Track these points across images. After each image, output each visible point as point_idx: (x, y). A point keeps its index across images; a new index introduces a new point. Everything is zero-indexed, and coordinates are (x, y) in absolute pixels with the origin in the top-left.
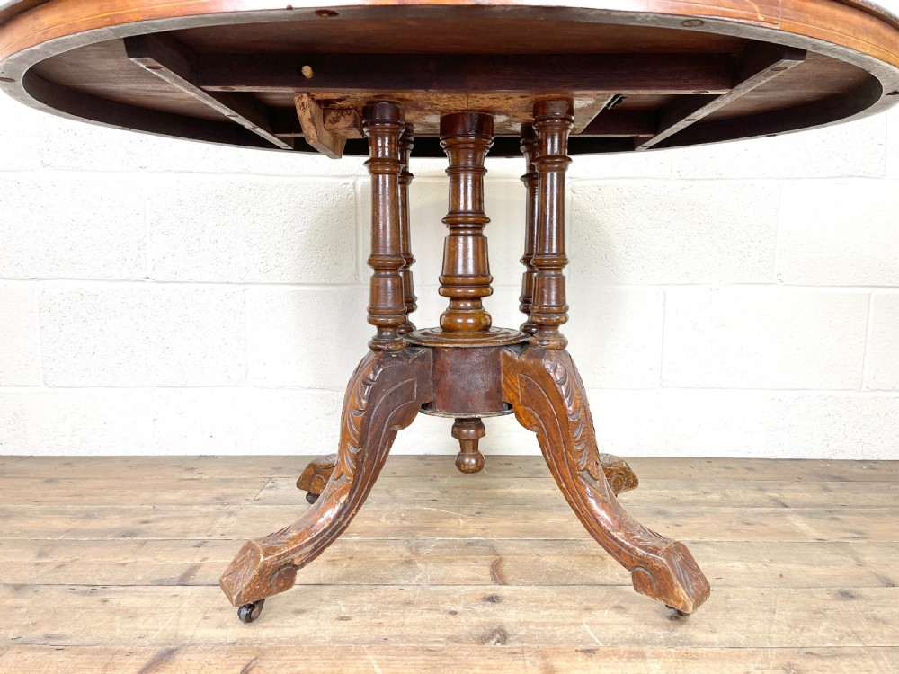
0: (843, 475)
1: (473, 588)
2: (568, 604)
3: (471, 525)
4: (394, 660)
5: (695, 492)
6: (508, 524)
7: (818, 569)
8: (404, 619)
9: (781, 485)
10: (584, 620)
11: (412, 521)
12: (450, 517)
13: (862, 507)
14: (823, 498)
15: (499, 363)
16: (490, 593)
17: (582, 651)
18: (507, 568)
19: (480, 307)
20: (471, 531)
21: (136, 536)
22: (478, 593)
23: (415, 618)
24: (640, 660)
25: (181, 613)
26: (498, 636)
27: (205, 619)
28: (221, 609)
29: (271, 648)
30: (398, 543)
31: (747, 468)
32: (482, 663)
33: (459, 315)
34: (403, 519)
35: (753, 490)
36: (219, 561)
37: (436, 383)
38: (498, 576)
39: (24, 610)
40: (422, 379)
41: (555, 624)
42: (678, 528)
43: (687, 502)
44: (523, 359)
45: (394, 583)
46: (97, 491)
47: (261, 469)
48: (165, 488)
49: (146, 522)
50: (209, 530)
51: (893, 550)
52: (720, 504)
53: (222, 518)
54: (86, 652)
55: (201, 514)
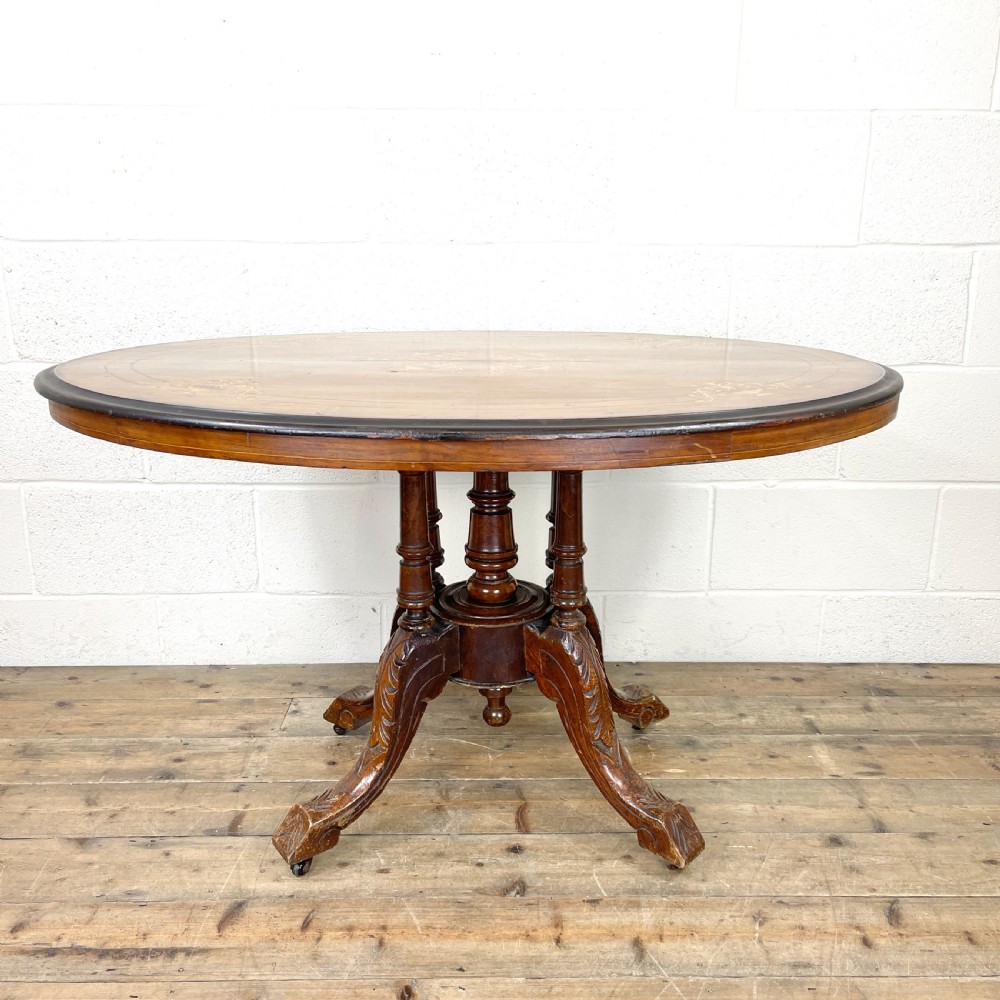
0: (892, 687)
1: (497, 837)
2: (583, 854)
3: (499, 762)
4: (428, 912)
5: (731, 715)
6: (536, 760)
7: (820, 811)
8: (437, 871)
10: (595, 871)
11: (441, 756)
12: (478, 752)
13: (894, 732)
14: (859, 720)
15: (523, 637)
16: (514, 843)
17: (588, 901)
18: (531, 814)
19: (507, 576)
20: (500, 770)
21: (173, 778)
22: (503, 842)
23: (447, 869)
24: (635, 909)
25: (239, 865)
26: (518, 888)
27: (261, 872)
28: (274, 862)
29: (324, 901)
30: (429, 784)
32: (503, 914)
33: (486, 587)
34: (432, 755)
36: (261, 808)
38: (523, 826)
39: (97, 867)
40: (450, 653)
41: (568, 875)
42: (703, 763)
43: (720, 728)
44: (544, 636)
45: (426, 832)
46: (118, 718)
47: (280, 686)
48: (186, 714)
49: (179, 760)
50: (243, 770)
51: (902, 789)
52: (752, 731)
53: (253, 754)
54: (166, 907)
55: (230, 749)
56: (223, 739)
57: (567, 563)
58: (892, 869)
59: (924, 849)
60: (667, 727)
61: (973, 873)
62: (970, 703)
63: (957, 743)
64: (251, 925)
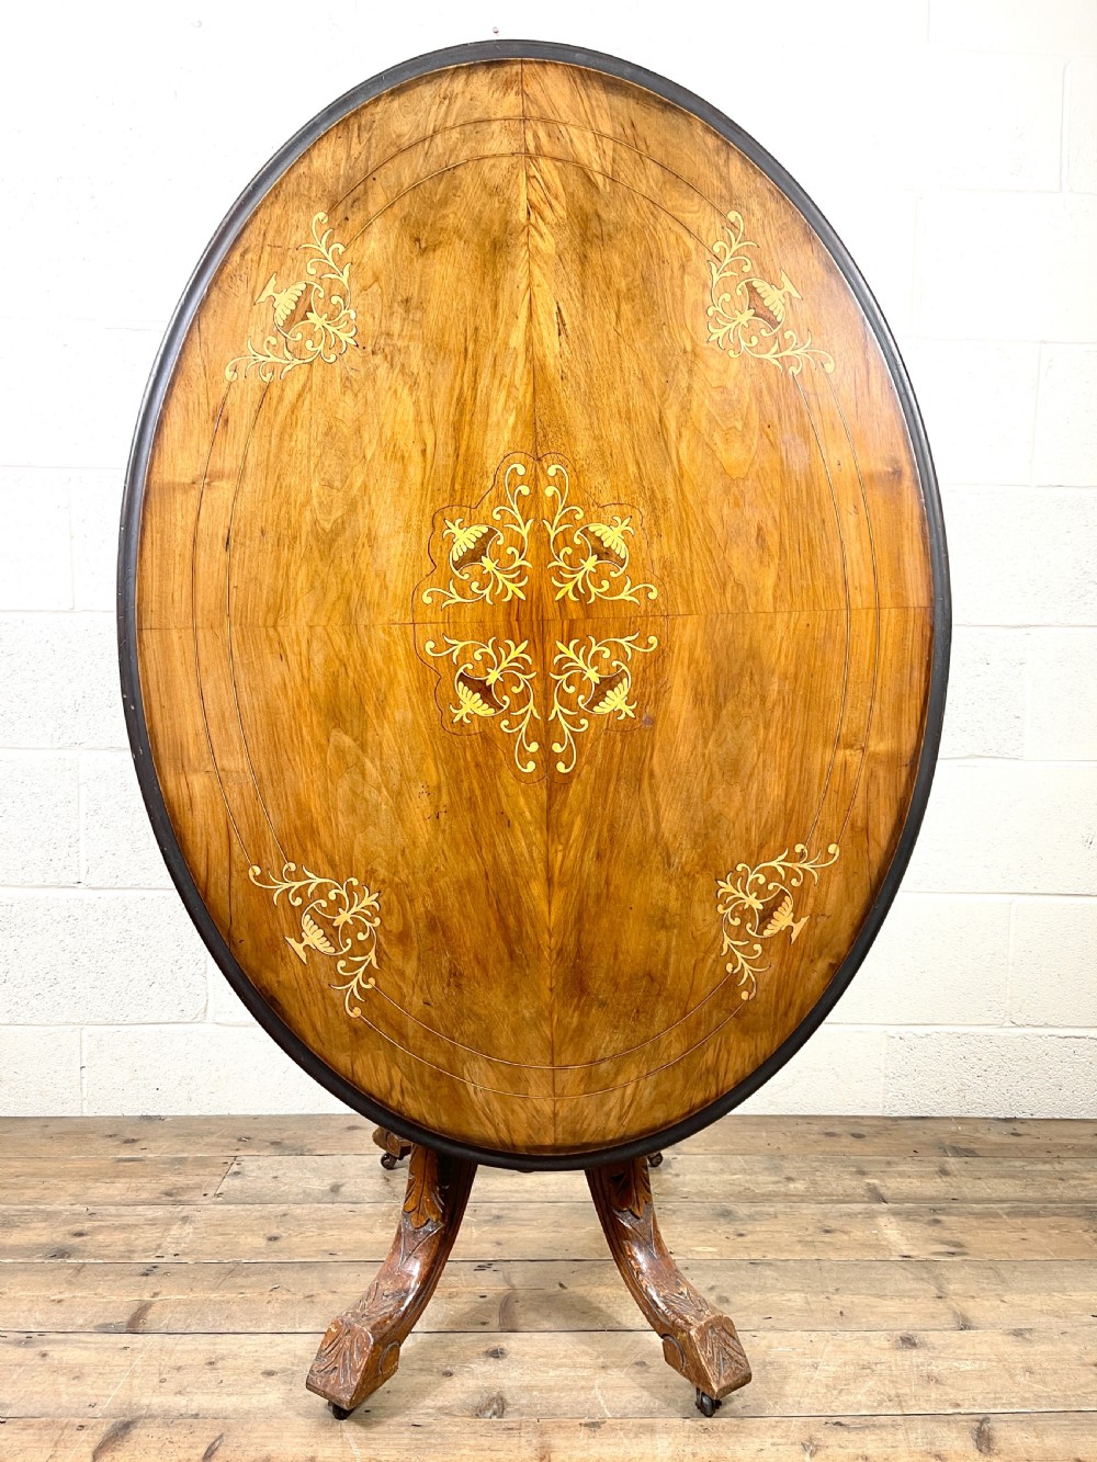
0: (973, 1146)
1: (474, 1337)
2: (584, 1359)
3: (484, 1238)
4: (374, 1439)
5: (776, 1179)
6: (532, 1235)
7: (889, 1303)
9: (889, 1163)
10: (597, 1383)
13: (978, 1201)
14: (934, 1187)
16: (494, 1345)
17: (586, 1425)
20: (484, 1247)
21: (69, 1257)
22: (482, 1344)
23: (404, 1380)
24: (648, 1435)
25: (133, 1372)
26: (495, 1406)
27: (161, 1382)
28: (180, 1368)
29: (238, 1422)
31: (853, 1135)
32: (472, 1442)
35: (851, 1173)
36: (174, 1297)
38: (507, 1322)
41: (562, 1389)
42: (740, 1239)
43: (763, 1195)
46: (13, 1181)
47: (223, 1141)
48: (99, 1175)
49: (80, 1234)
50: (159, 1246)
51: (990, 1273)
52: (803, 1198)
53: (175, 1227)
54: (31, 1426)
55: (146, 1220)
56: (140, 1208)
58: (981, 1378)
59: (1021, 1350)
60: (696, 1194)
61: (1082, 1380)
62: (1068, 1165)
63: (1054, 1215)
64: (136, 1453)
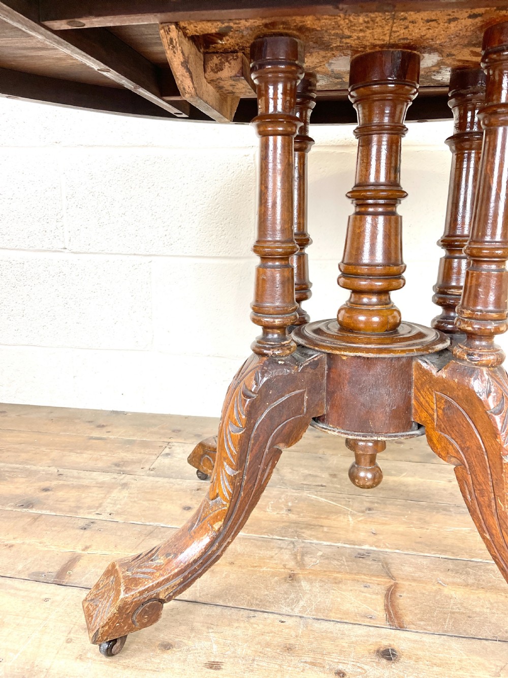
1: (363, 631)
3: (361, 526)
6: (402, 528)
11: (298, 513)
12: (338, 512)
15: (410, 376)
16: (385, 643)
18: (404, 600)
19: (388, 302)
20: (362, 535)
21: (32, 508)
25: (45, 627)
27: (67, 641)
30: (283, 545)
33: (361, 312)
34: (289, 510)
36: (100, 552)
37: (331, 394)
38: (395, 619)
40: (314, 389)
44: (443, 374)
45: (273, 609)
46: (17, 446)
47: (162, 431)
48: (74, 448)
49: (46, 490)
50: (100, 505)
53: (116, 491)
55: (97, 483)
56: (95, 473)
57: (485, 266)
